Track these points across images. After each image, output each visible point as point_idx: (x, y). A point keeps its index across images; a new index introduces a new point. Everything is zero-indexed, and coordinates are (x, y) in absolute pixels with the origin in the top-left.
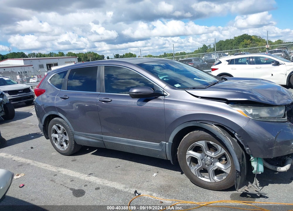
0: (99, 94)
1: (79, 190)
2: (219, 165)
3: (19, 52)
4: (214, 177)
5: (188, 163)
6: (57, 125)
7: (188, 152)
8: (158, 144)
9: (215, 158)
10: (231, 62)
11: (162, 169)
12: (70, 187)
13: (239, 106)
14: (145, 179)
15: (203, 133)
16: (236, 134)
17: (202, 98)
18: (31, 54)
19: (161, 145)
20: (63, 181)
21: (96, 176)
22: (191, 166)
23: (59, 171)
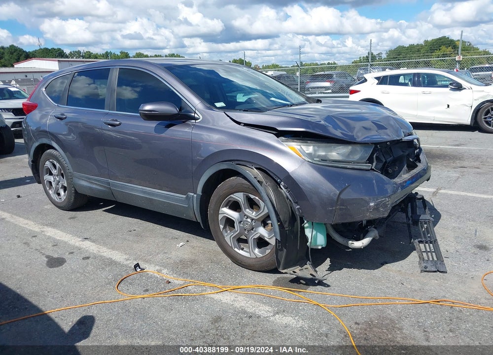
0: (107, 114)
1: (58, 259)
2: (262, 231)
3: (53, 49)
4: (254, 249)
5: (222, 227)
6: (51, 160)
7: (222, 209)
8: (185, 196)
9: (257, 220)
10: (382, 81)
11: (197, 237)
12: (48, 254)
13: (295, 141)
14: (163, 250)
15: (240, 180)
16: (282, 183)
17: (246, 125)
18: (73, 52)
19: (188, 198)
20: (40, 245)
21: (93, 241)
22: (226, 232)
23: (42, 232)
